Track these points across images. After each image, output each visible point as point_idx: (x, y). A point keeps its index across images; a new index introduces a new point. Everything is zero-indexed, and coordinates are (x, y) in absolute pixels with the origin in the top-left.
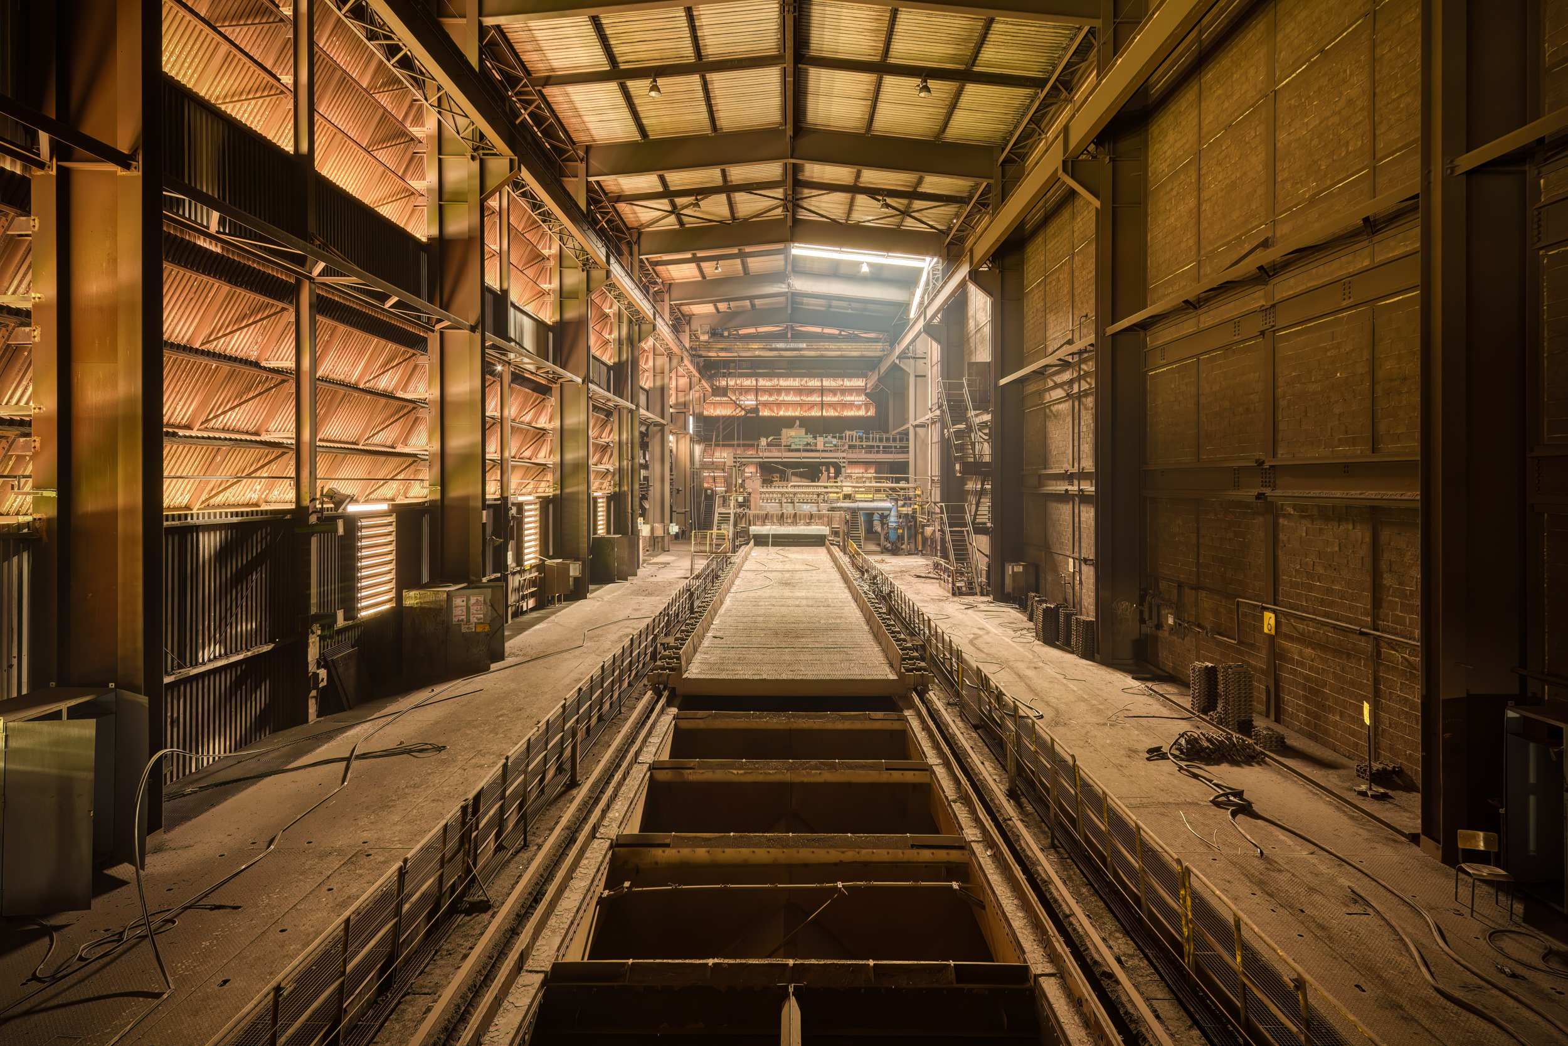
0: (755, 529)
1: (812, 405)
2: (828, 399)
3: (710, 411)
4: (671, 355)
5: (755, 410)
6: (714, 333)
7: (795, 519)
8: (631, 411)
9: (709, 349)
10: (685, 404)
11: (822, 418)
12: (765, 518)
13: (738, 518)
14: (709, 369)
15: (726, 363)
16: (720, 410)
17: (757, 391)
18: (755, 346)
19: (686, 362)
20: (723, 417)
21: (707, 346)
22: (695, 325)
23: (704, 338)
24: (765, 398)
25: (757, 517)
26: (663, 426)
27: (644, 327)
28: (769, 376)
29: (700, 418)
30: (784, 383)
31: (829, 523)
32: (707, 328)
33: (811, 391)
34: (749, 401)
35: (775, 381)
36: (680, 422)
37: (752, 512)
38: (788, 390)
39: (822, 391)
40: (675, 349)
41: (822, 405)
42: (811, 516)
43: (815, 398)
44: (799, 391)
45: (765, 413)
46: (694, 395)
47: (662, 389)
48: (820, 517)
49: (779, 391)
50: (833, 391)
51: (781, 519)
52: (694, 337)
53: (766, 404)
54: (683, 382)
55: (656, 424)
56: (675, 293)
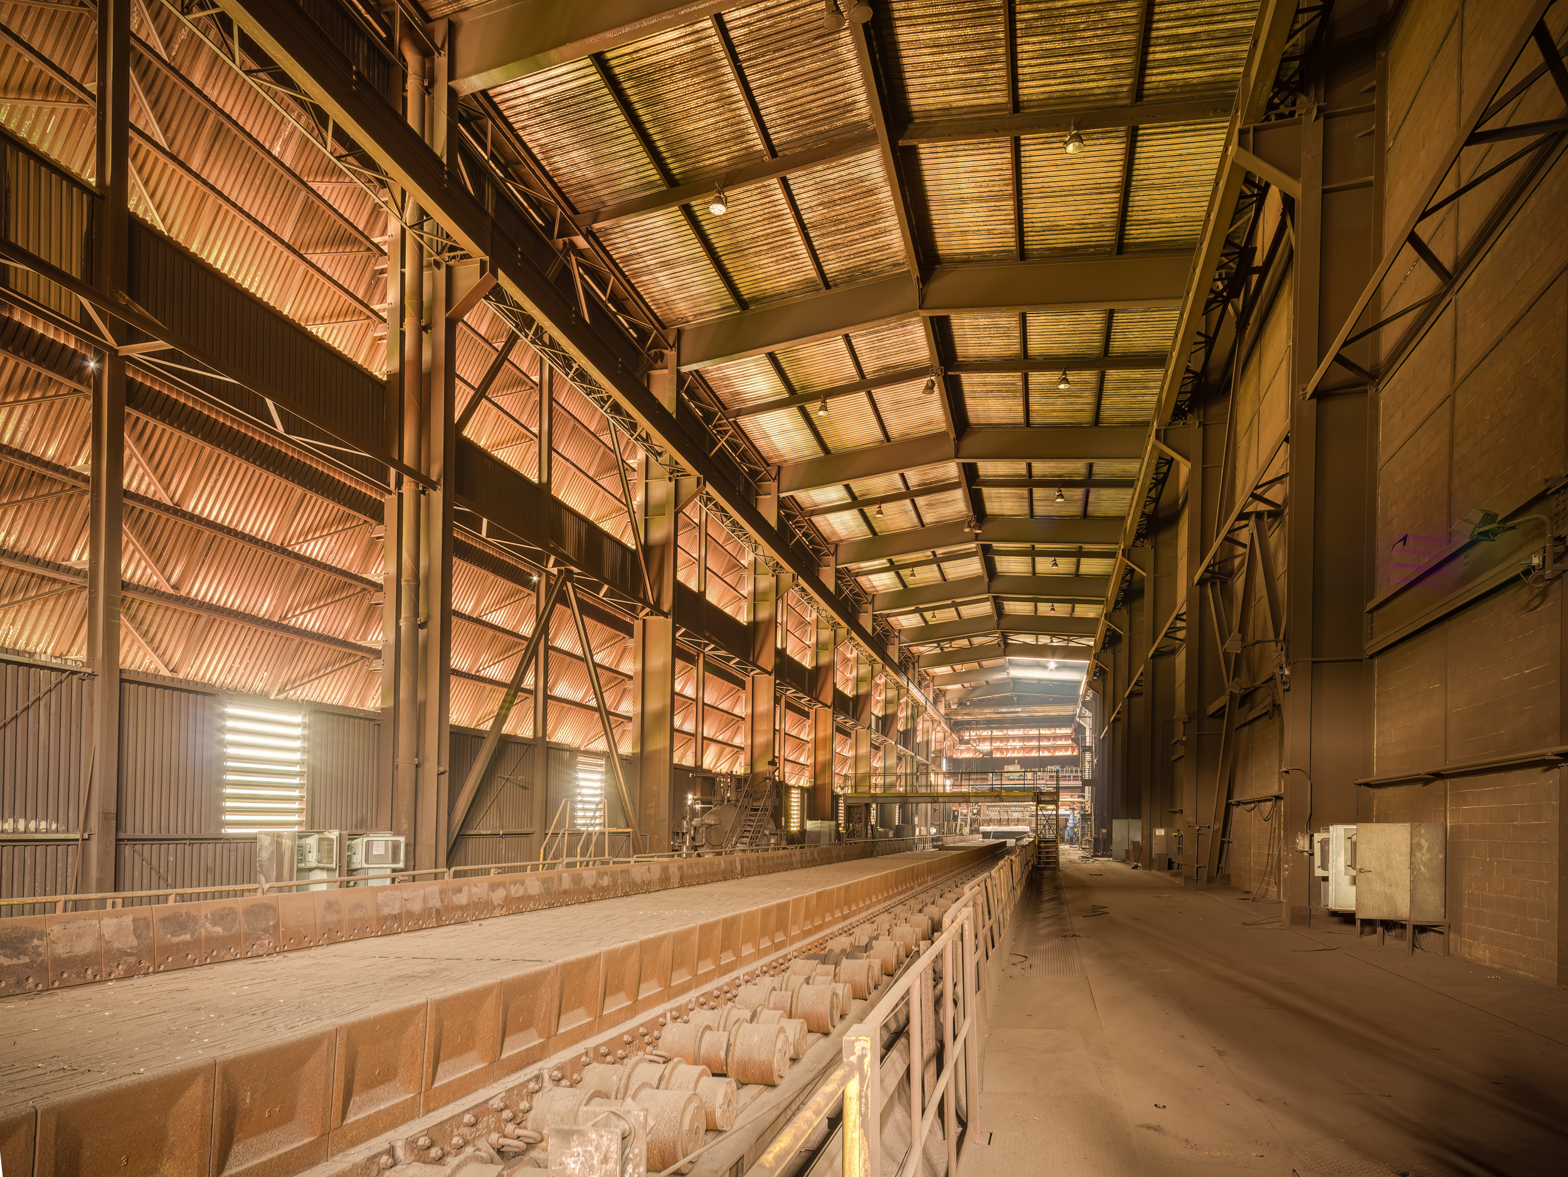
0: (983, 828)
1: (1032, 749)
2: (1044, 743)
3: (958, 755)
4: (933, 721)
5: (991, 753)
6: (961, 704)
7: (1008, 822)
8: (912, 757)
9: (957, 714)
10: (941, 751)
11: (1040, 758)
12: (989, 822)
13: (973, 821)
14: (957, 727)
15: (969, 723)
16: (964, 753)
17: (992, 739)
18: (987, 711)
19: (943, 724)
20: (967, 759)
21: (956, 712)
22: (948, 697)
23: (954, 707)
24: (997, 744)
25: (984, 821)
26: (927, 765)
27: (921, 709)
28: (1001, 728)
29: (953, 761)
30: (1011, 733)
31: (1029, 825)
32: (956, 700)
33: (1031, 738)
34: (985, 747)
35: (1005, 732)
36: (937, 763)
37: (982, 818)
38: (1014, 738)
39: (1039, 738)
40: (936, 717)
41: (1039, 748)
42: (1018, 820)
43: (1034, 743)
44: (1023, 738)
45: (998, 755)
46: (948, 743)
47: (928, 742)
48: (1024, 820)
49: (1007, 739)
50: (1048, 738)
51: (1000, 822)
52: (947, 706)
53: (998, 749)
54: (940, 735)
55: (924, 764)
56: (936, 682)
